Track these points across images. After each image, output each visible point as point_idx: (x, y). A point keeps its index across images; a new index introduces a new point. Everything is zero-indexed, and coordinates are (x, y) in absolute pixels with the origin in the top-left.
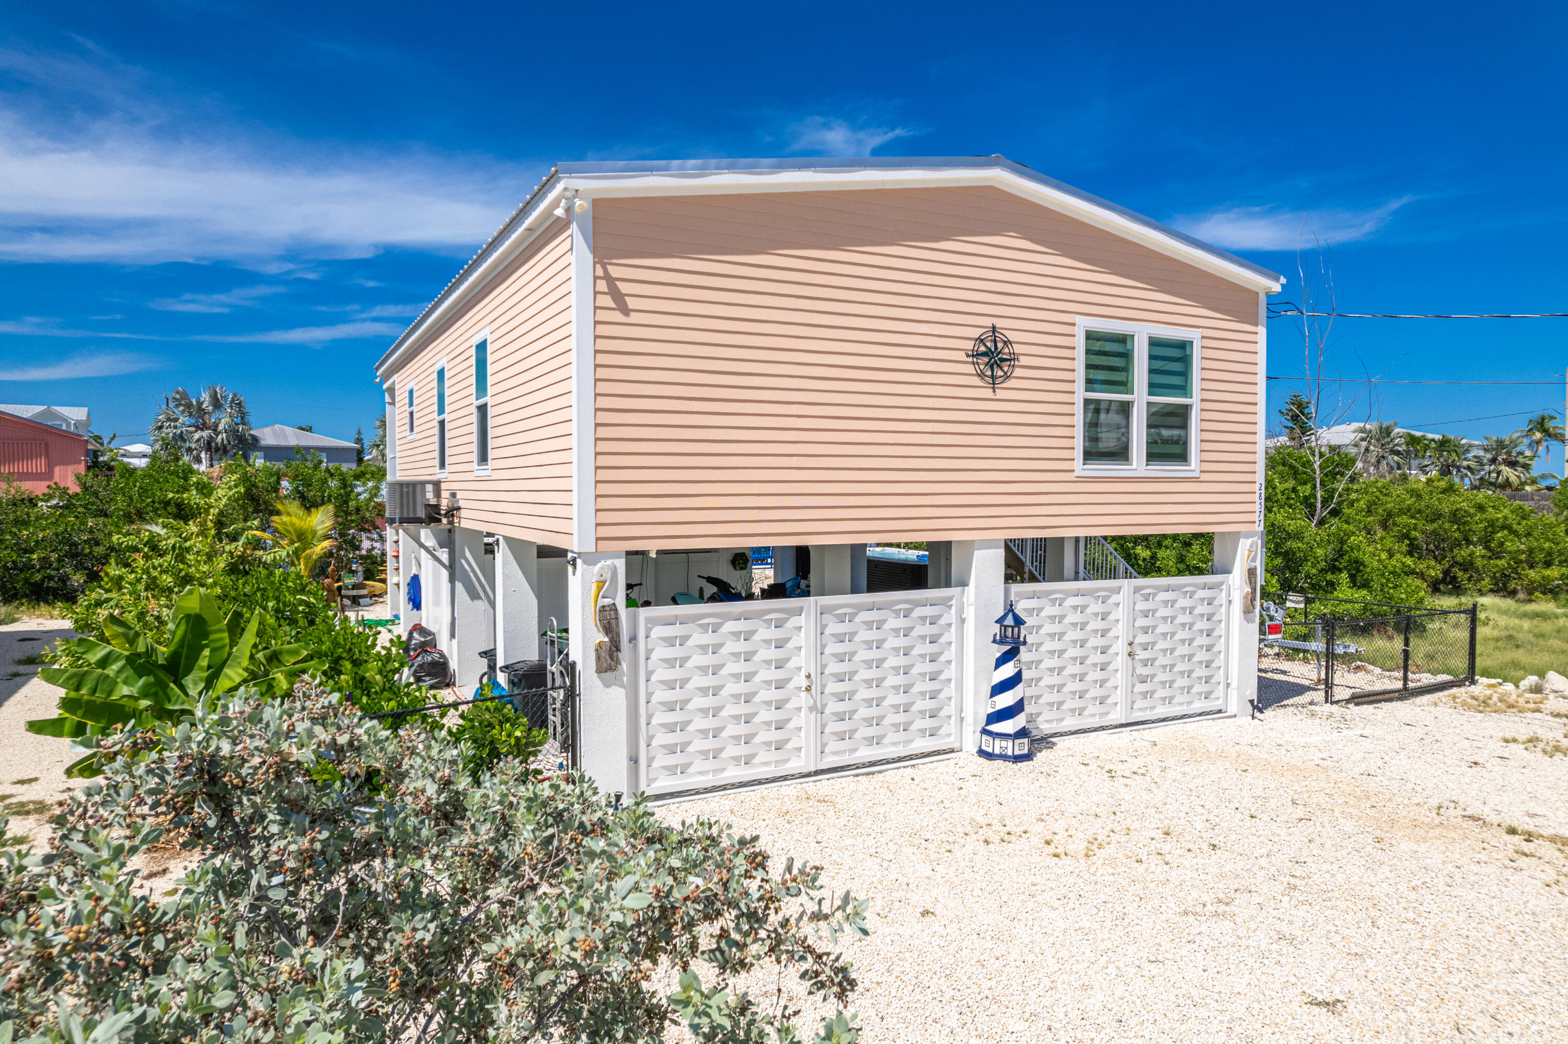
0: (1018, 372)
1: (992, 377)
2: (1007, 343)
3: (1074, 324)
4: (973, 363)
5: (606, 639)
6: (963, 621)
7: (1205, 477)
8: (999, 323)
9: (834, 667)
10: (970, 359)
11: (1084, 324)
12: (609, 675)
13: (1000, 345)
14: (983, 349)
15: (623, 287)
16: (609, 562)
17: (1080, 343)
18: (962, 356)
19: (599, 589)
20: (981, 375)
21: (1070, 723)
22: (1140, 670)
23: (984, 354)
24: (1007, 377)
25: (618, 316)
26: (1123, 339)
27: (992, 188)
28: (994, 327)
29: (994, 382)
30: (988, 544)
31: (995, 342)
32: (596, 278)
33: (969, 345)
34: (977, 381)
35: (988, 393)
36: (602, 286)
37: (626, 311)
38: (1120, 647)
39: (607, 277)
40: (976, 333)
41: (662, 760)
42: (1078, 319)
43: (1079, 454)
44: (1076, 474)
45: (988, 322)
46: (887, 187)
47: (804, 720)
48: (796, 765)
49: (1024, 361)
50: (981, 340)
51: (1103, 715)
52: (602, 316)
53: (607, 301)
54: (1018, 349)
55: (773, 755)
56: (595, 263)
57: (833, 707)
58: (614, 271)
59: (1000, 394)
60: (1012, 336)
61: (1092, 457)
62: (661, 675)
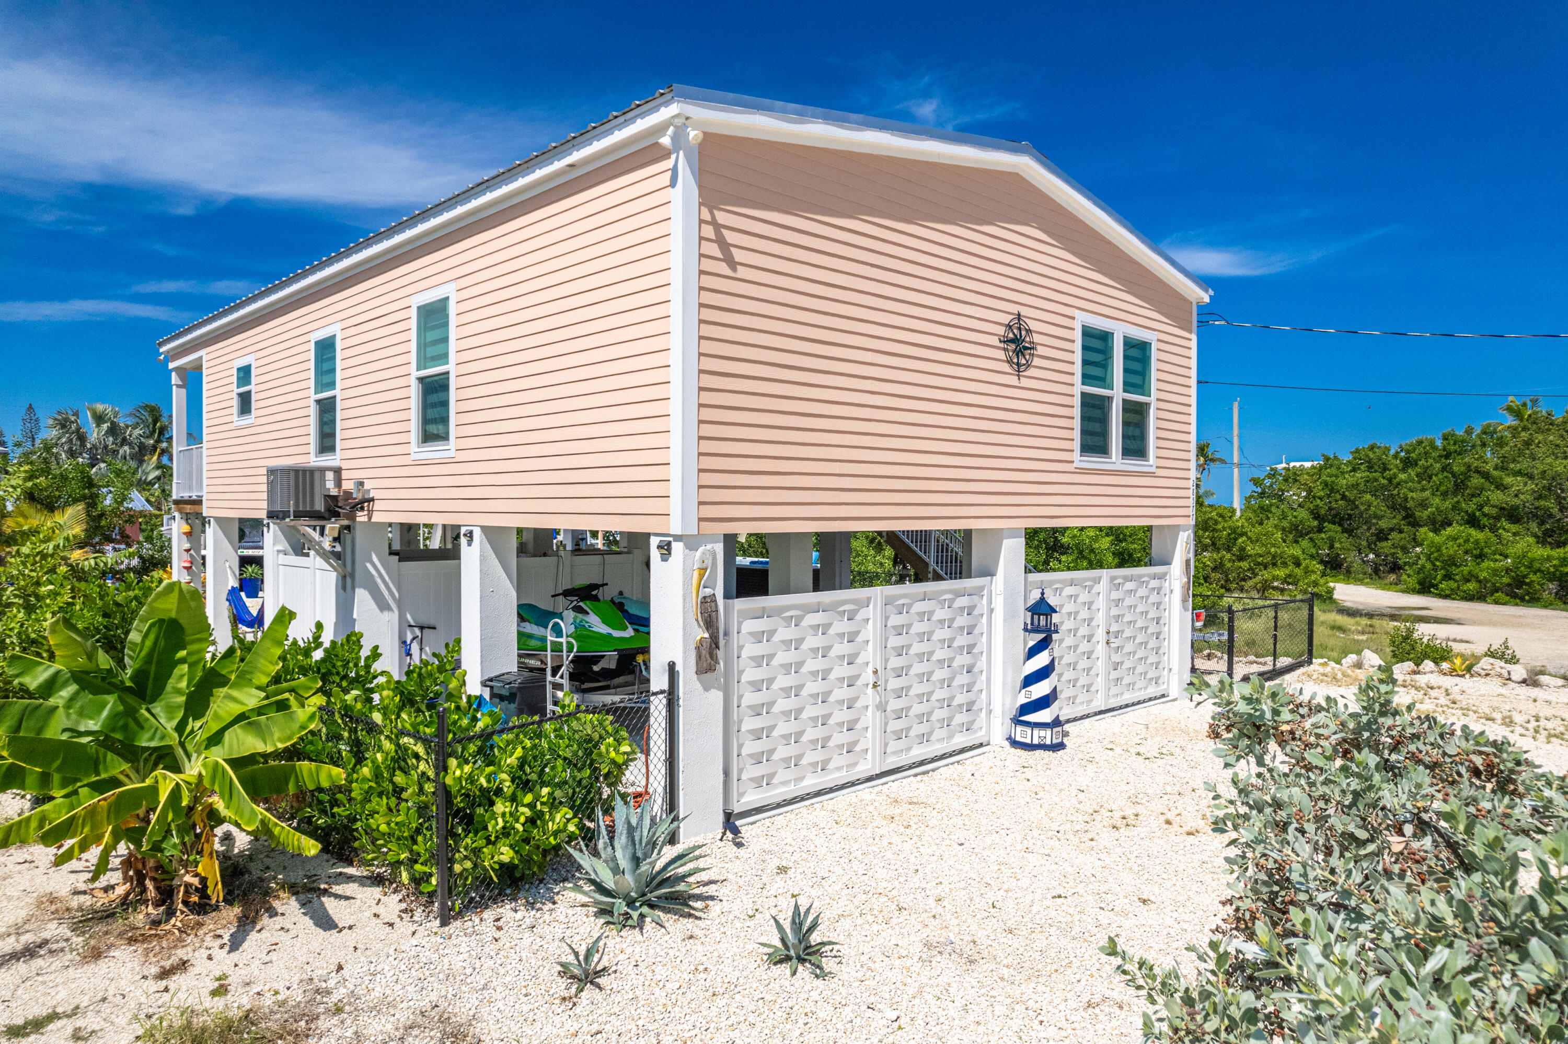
0: (1036, 361)
1: (1018, 364)
2: (1029, 331)
3: (1073, 318)
4: (1005, 349)
5: (706, 635)
6: (992, 611)
7: (1160, 472)
8: (1024, 311)
9: (895, 662)
10: (1002, 345)
11: (1082, 319)
12: (709, 675)
13: (1023, 333)
14: (1011, 335)
15: (730, 237)
16: (709, 547)
17: (1078, 336)
18: (995, 341)
19: (701, 576)
20: (1009, 362)
22: (1114, 658)
23: (1012, 341)
24: (1028, 366)
25: (723, 268)
26: (1107, 337)
27: (1017, 174)
28: (1019, 315)
29: (1019, 369)
30: (1012, 533)
31: (1020, 329)
32: (701, 221)
33: (1001, 330)
34: (1006, 367)
35: (1013, 380)
36: (709, 231)
37: (732, 264)
38: (1100, 635)
39: (714, 223)
40: (1006, 319)
41: (750, 771)
42: (1077, 313)
43: (1077, 445)
44: (1075, 465)
45: (1014, 309)
46: (942, 161)
47: (870, 718)
48: (865, 767)
49: (1040, 350)
50: (1009, 327)
51: (1088, 702)
52: (707, 265)
53: (714, 250)
54: (1037, 338)
55: (845, 759)
56: (700, 204)
57: (894, 704)
58: (721, 217)
59: (1023, 382)
60: (1033, 325)
61: (1086, 449)
62: (751, 674)
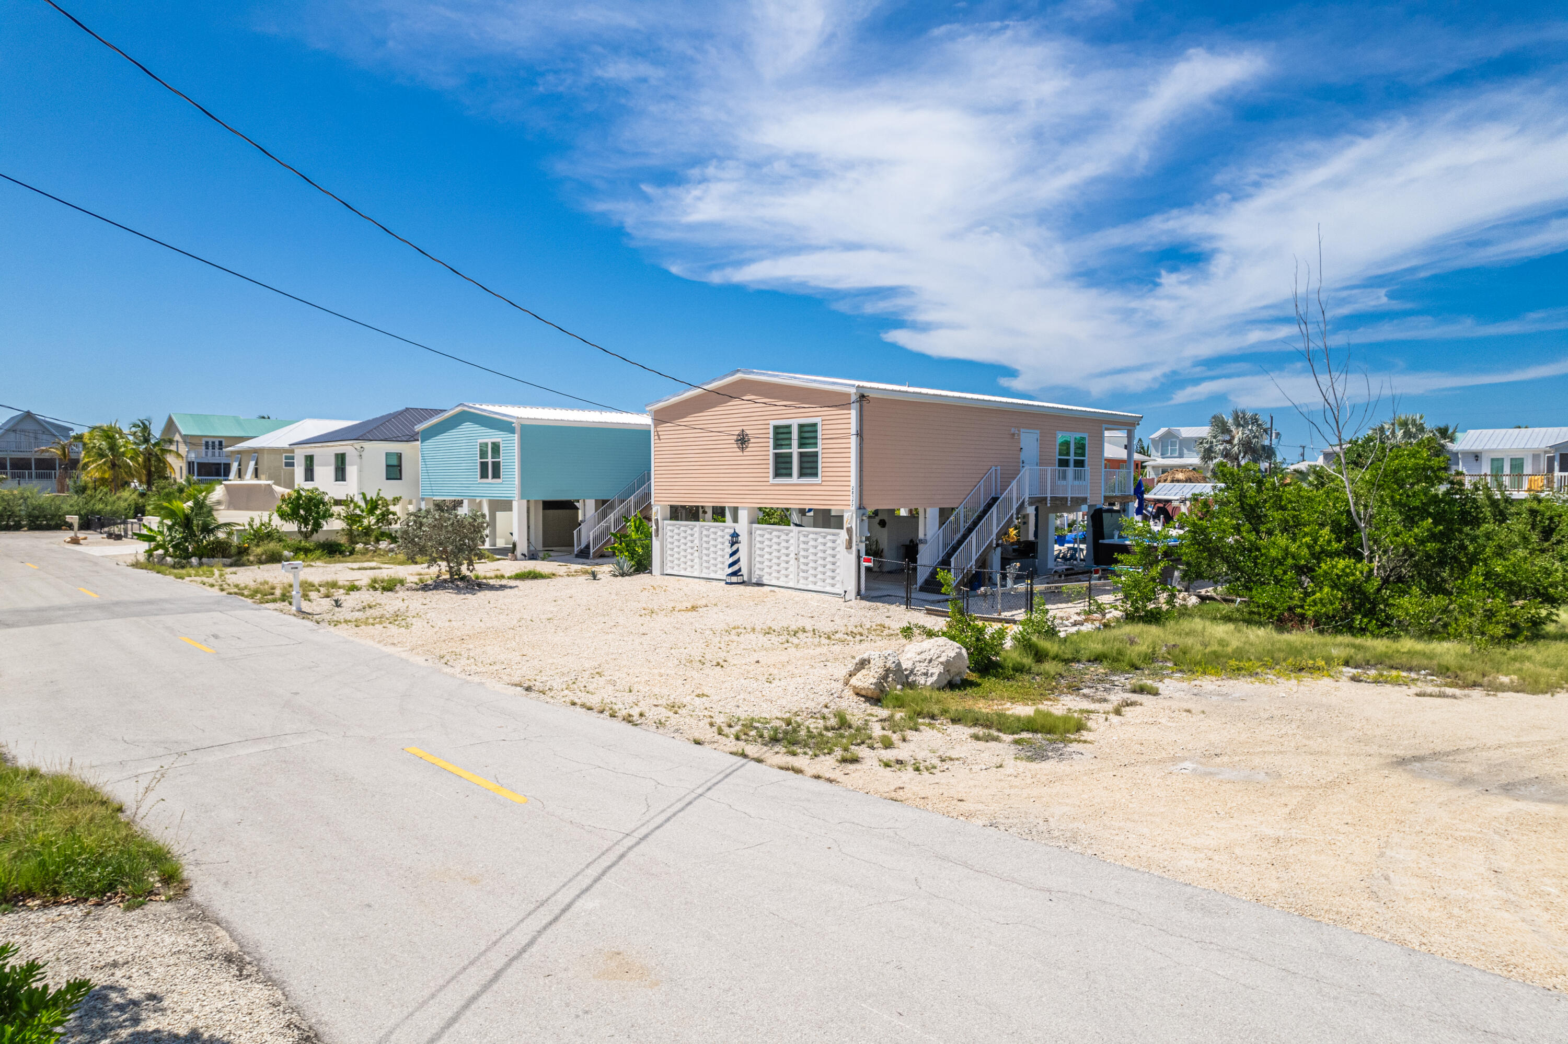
0: (750, 445)
2: (747, 435)
3: (770, 424)
4: (737, 443)
7: (824, 483)
8: (744, 428)
9: (705, 545)
11: (773, 423)
14: (740, 438)
16: (657, 507)
17: (771, 431)
18: (734, 441)
20: (740, 447)
21: (774, 582)
22: (802, 567)
23: (740, 440)
24: (747, 447)
25: (659, 441)
26: (789, 427)
28: (742, 430)
29: (743, 449)
30: (744, 508)
31: (743, 435)
33: (735, 437)
34: (738, 450)
35: (741, 454)
37: (660, 439)
38: (792, 556)
39: (657, 431)
40: (737, 433)
41: (669, 564)
42: (771, 422)
43: (771, 474)
44: (770, 482)
45: (741, 428)
47: (697, 560)
48: (695, 574)
49: (752, 440)
50: (739, 435)
51: (787, 582)
52: (656, 441)
53: (657, 437)
54: (750, 436)
55: (691, 570)
57: (705, 558)
59: (745, 454)
60: (748, 432)
61: (777, 474)
62: (669, 540)
